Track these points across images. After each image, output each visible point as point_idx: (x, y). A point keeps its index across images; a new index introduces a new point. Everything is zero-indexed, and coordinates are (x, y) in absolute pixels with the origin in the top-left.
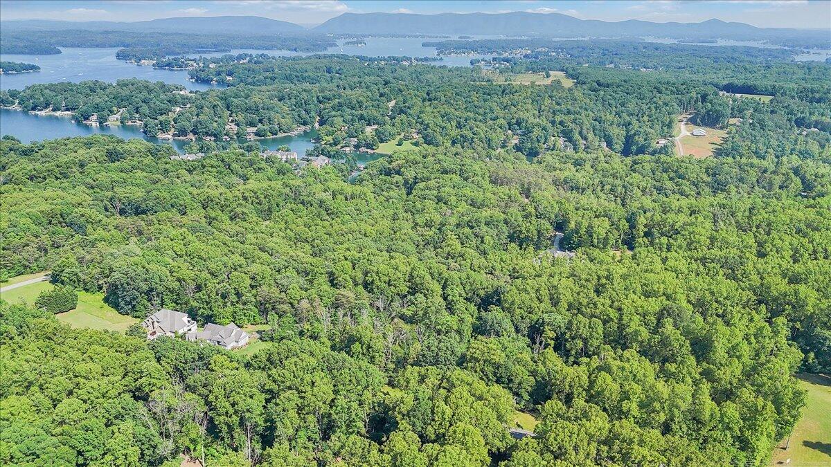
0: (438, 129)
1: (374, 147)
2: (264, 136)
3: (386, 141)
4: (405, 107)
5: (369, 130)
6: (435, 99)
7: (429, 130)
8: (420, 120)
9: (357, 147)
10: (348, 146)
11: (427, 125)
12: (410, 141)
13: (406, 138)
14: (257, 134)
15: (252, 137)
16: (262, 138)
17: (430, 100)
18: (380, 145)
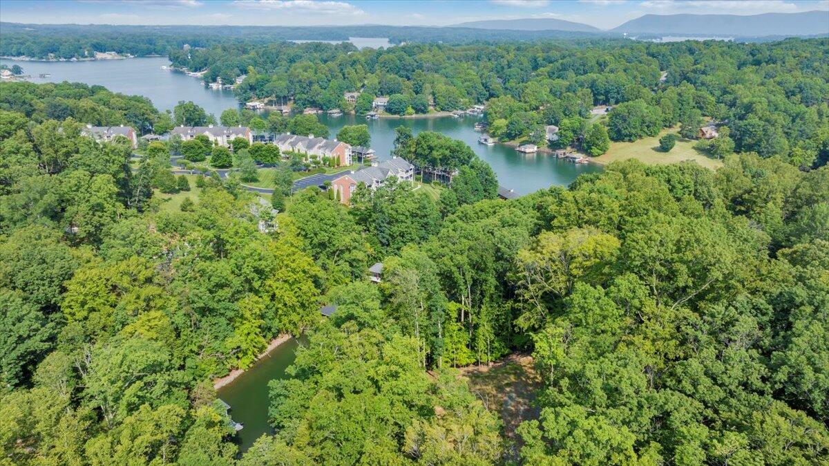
0: (781, 119)
1: (595, 150)
2: (399, 114)
3: (630, 138)
4: (695, 71)
5: (599, 113)
6: (771, 60)
7: (752, 119)
8: (729, 97)
9: (554, 145)
10: (534, 143)
11: (749, 108)
12: (695, 143)
13: (685, 136)
14: (389, 110)
15: (380, 114)
16: (397, 116)
17: (758, 63)
18: (611, 144)
